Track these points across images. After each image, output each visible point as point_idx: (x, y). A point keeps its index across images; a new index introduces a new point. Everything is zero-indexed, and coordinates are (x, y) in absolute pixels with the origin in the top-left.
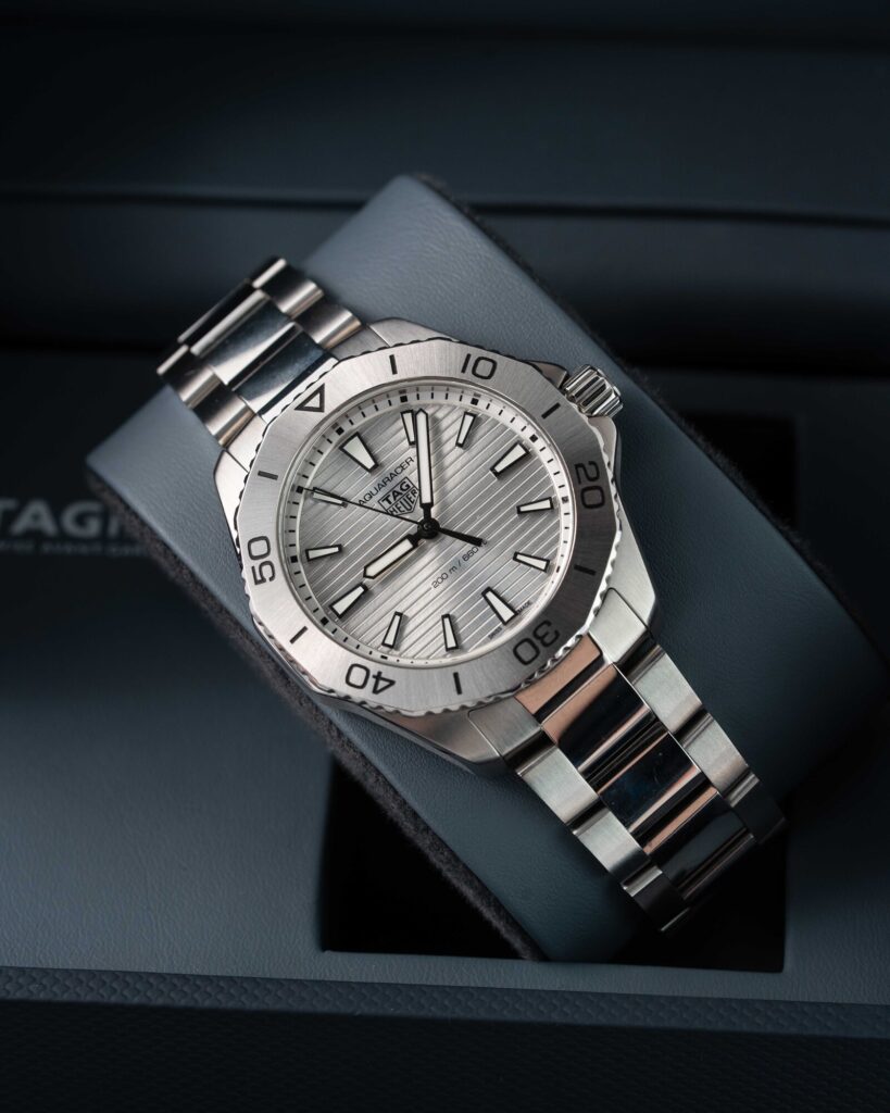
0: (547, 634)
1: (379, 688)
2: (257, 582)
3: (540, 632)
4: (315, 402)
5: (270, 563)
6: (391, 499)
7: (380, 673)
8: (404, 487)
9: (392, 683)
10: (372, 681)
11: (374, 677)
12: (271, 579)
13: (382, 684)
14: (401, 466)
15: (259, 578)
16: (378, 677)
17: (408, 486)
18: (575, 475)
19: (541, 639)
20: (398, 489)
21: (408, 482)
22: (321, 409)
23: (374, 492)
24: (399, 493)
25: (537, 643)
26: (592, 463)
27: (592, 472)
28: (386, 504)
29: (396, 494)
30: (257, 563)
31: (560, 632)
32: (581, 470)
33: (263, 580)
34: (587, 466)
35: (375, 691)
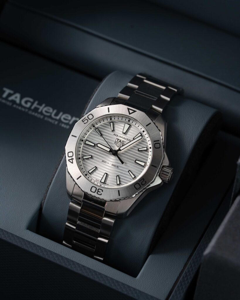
0: (100, 192)
1: (70, 161)
2: (82, 121)
3: (99, 190)
4: (131, 111)
5: (88, 121)
6: (119, 141)
7: (73, 159)
8: (123, 142)
9: (72, 163)
10: (71, 158)
11: (72, 158)
12: (84, 123)
13: (71, 161)
14: (127, 139)
15: (84, 120)
16: (72, 159)
17: (123, 143)
18: (141, 179)
19: (98, 191)
20: (122, 141)
21: (124, 143)
22: (130, 114)
23: (118, 136)
24: (121, 142)
25: (97, 191)
26: (146, 182)
27: (144, 183)
28: (117, 140)
29: (120, 141)
30: (87, 118)
31: (102, 195)
32: (143, 180)
33: (83, 122)
34: (144, 181)
35: (69, 160)
